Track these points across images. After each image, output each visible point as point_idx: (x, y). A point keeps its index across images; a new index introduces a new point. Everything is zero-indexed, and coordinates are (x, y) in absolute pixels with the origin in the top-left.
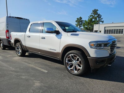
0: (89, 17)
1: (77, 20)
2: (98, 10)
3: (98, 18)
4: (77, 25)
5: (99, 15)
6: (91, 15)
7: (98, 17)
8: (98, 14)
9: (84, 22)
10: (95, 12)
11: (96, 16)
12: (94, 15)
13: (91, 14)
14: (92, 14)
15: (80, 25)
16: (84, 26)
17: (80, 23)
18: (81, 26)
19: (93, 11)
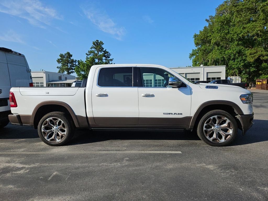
0: (87, 54)
1: (60, 58)
2: (103, 44)
3: (104, 58)
4: (62, 70)
5: (105, 52)
6: (90, 50)
7: (105, 56)
8: (104, 50)
9: (77, 63)
10: (98, 45)
11: (100, 53)
12: (96, 52)
13: (91, 48)
14: (93, 49)
15: (68, 70)
16: (78, 72)
17: (69, 65)
18: (72, 72)
19: (94, 44)
